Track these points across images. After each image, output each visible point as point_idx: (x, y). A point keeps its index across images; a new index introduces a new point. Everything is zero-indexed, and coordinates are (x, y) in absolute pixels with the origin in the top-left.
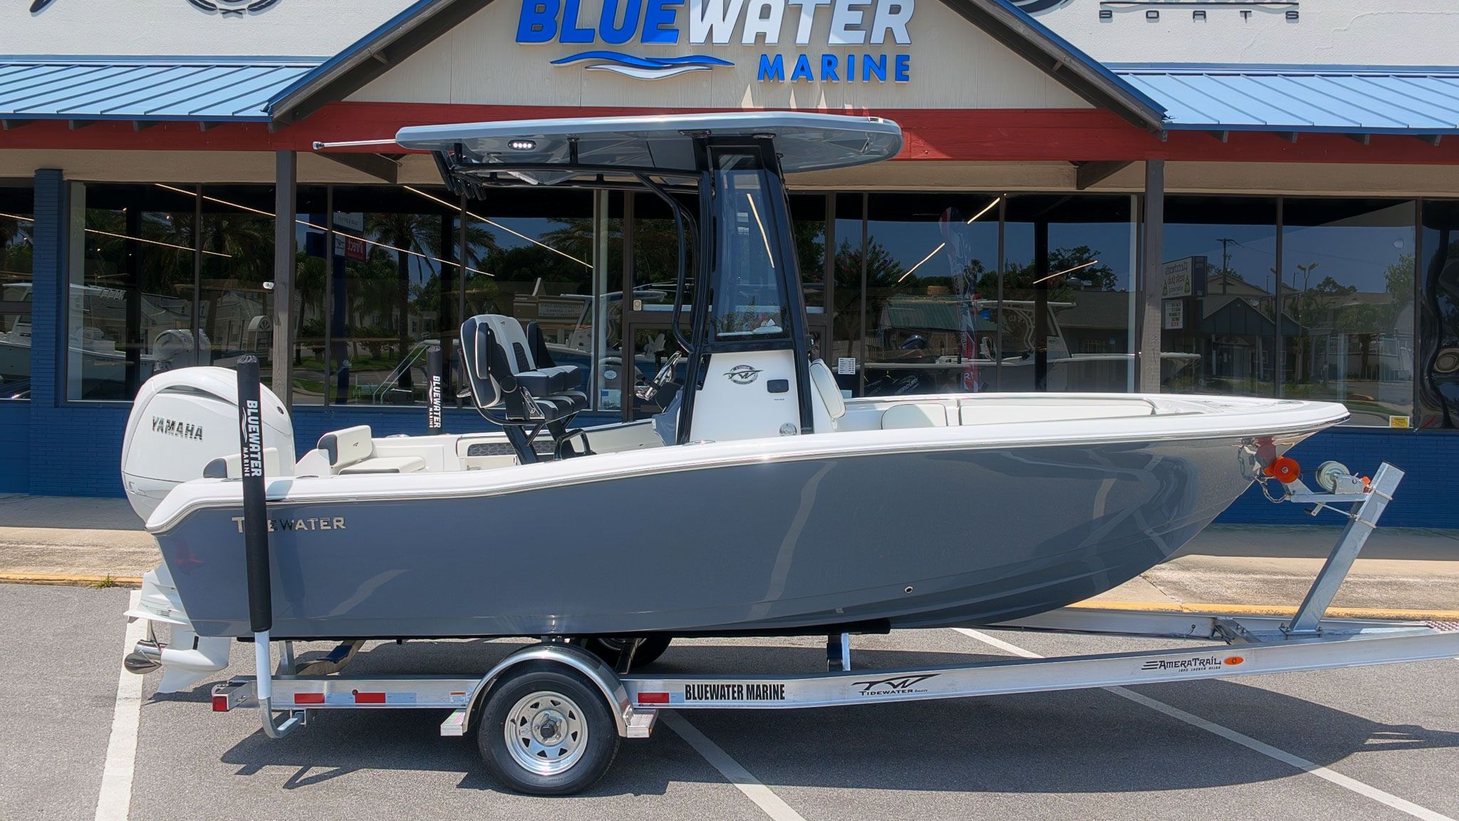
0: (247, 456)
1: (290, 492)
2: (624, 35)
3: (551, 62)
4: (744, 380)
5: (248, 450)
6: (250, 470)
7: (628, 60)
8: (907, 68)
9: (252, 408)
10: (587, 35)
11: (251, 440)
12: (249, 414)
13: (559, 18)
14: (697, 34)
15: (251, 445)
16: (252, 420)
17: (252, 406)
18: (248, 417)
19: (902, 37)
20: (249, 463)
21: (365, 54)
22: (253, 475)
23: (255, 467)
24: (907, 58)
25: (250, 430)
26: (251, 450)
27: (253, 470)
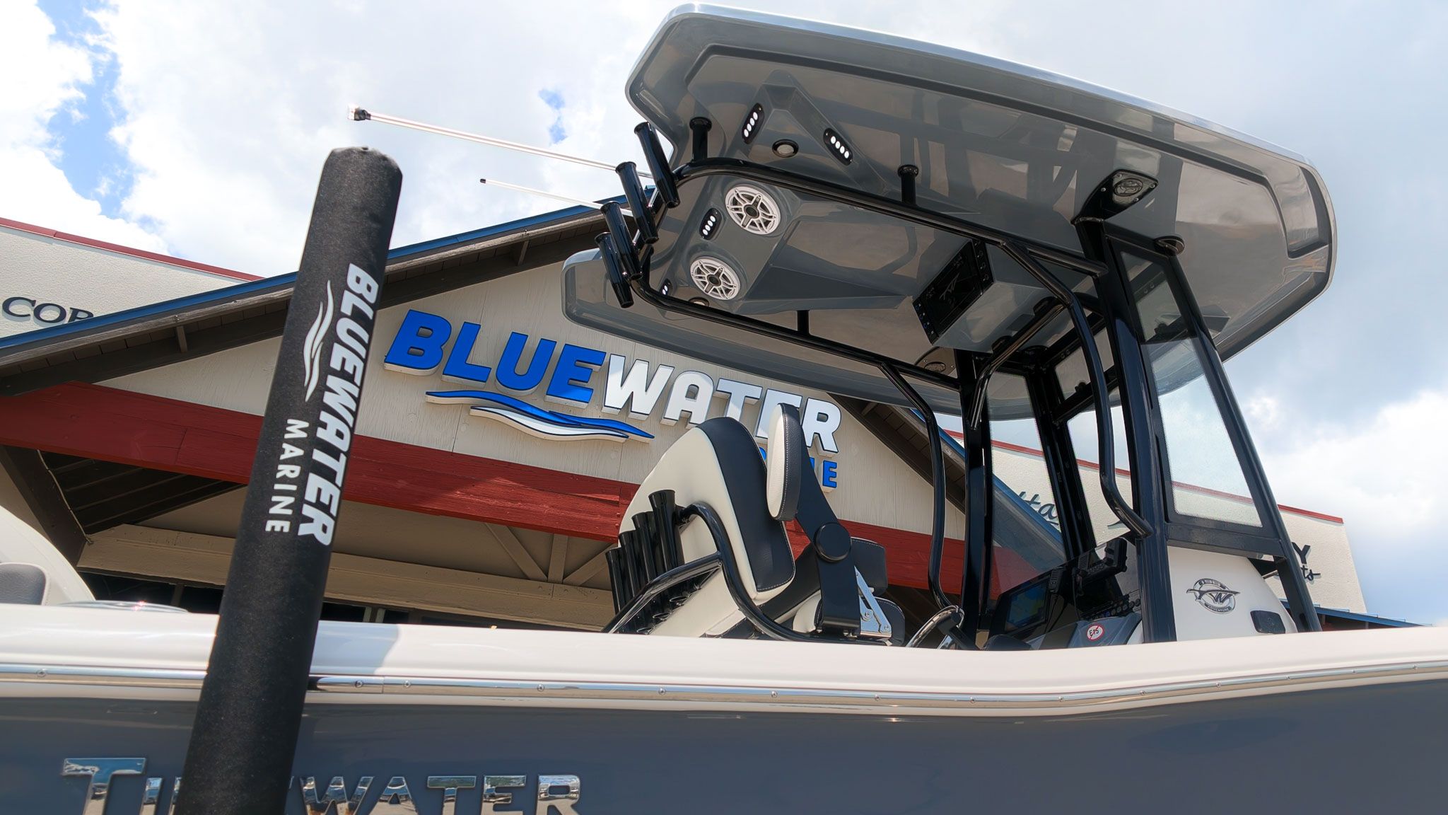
0: (299, 452)
1: (392, 656)
2: (528, 381)
3: (428, 393)
4: (1218, 605)
5: (311, 431)
6: (297, 506)
7: (529, 410)
8: (834, 475)
9: (361, 296)
10: (480, 373)
11: (328, 399)
12: (346, 309)
13: (448, 348)
14: (615, 396)
15: (324, 417)
16: (350, 333)
17: (361, 289)
18: (338, 315)
19: (829, 444)
20: (302, 482)
21: (168, 320)
22: (304, 529)
23: (319, 505)
24: (834, 465)
25: (335, 364)
26: (321, 433)
27: (307, 511)
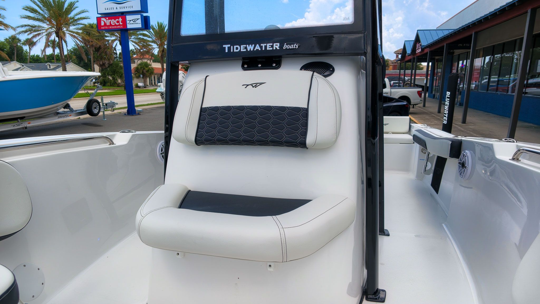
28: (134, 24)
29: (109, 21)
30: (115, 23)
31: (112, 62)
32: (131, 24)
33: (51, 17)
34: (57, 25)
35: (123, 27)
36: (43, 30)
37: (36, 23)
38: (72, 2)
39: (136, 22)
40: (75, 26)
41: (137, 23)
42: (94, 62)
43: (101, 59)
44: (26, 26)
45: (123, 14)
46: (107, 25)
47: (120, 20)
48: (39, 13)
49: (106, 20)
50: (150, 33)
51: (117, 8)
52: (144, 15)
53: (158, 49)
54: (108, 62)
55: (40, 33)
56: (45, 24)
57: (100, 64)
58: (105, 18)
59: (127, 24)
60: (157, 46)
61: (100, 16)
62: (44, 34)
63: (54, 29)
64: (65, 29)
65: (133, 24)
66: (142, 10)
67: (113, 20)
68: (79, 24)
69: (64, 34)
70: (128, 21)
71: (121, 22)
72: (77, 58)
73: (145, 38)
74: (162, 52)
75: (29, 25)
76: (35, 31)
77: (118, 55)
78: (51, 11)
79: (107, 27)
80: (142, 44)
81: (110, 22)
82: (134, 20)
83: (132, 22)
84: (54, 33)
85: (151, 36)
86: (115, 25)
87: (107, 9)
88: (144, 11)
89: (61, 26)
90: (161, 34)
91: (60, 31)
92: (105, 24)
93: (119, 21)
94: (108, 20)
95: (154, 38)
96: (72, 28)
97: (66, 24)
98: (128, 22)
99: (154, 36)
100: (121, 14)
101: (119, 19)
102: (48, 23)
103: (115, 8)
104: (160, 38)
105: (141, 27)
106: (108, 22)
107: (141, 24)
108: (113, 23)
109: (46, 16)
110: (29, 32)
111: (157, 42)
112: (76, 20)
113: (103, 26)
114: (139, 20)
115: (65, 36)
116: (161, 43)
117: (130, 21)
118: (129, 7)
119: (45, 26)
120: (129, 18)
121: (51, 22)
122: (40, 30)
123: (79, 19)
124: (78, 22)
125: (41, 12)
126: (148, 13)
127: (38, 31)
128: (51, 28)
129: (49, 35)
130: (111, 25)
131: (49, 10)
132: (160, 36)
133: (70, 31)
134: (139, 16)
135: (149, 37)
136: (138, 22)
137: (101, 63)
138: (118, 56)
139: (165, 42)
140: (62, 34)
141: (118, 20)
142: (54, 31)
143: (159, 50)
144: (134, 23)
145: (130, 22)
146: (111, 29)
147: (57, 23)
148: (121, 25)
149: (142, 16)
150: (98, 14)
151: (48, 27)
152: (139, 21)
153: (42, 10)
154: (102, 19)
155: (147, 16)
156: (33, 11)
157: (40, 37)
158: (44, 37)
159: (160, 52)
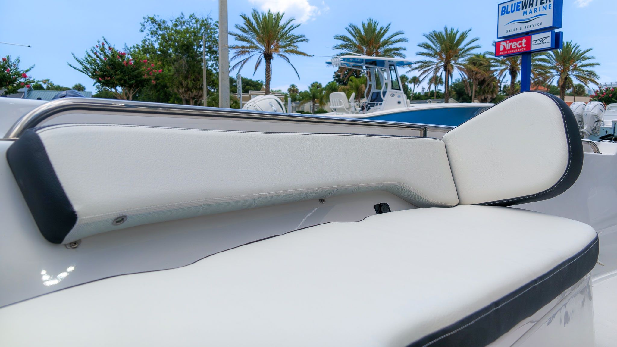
28: (541, 44)
29: (510, 44)
30: (516, 46)
31: (495, 96)
32: (537, 44)
33: (442, 50)
34: (446, 59)
35: (526, 49)
36: (433, 65)
37: (427, 59)
38: (464, 32)
39: (544, 41)
40: (463, 57)
41: (545, 43)
42: (475, 96)
43: (484, 93)
44: (418, 62)
45: (528, 34)
46: (507, 49)
47: (524, 41)
48: (432, 48)
49: (507, 43)
50: (550, 56)
51: (521, 28)
52: (556, 32)
53: (559, 77)
54: (491, 96)
55: (429, 69)
56: (436, 59)
57: (481, 98)
58: (505, 41)
59: (532, 45)
60: (557, 73)
61: (500, 40)
62: (433, 69)
63: (443, 63)
64: (453, 62)
65: (539, 44)
66: (554, 26)
67: (515, 43)
68: (468, 55)
69: (452, 66)
70: (533, 41)
71: (525, 44)
72: (457, 93)
73: (544, 64)
74: (564, 80)
75: (421, 62)
76: (426, 67)
77: (502, 88)
78: (443, 45)
79: (506, 52)
80: (538, 71)
81: (511, 46)
82: (541, 40)
83: (538, 42)
84: (442, 67)
85: (550, 60)
86: (517, 48)
87: (510, 31)
88: (556, 26)
89: (450, 58)
90: (565, 57)
91: (449, 64)
92: (505, 49)
93: (522, 43)
94: (508, 43)
95: (555, 63)
96: (460, 60)
97: (456, 56)
98: (533, 43)
99: (555, 60)
100: (525, 35)
101: (522, 40)
102: (438, 57)
103: (519, 29)
104: (564, 63)
105: (550, 46)
106: (508, 47)
107: (550, 43)
108: (514, 46)
109: (438, 51)
110: (419, 69)
111: (558, 68)
112: (466, 51)
113: (501, 51)
114: (548, 38)
115: (452, 69)
116: (564, 68)
117: (536, 41)
118: (537, 25)
119: (435, 60)
120: (534, 37)
121: (441, 57)
122: (431, 66)
123: (469, 49)
124: (467, 53)
125: (434, 47)
126: (561, 28)
127: (428, 66)
128: (440, 62)
129: (437, 70)
130: (511, 49)
131: (441, 44)
132: (563, 59)
133: (457, 64)
134: (549, 34)
135: (549, 62)
136: (546, 40)
137: (483, 98)
138: (502, 90)
139: (570, 67)
140: (450, 67)
141: (520, 42)
142: (442, 65)
143: (561, 78)
144: (541, 42)
145: (535, 43)
146: (512, 53)
147: (447, 57)
148: (524, 47)
149: (553, 33)
150: (498, 38)
151: (438, 62)
152: (549, 40)
153: (435, 45)
154: (502, 43)
155: (559, 32)
156: (427, 47)
157: (429, 72)
158: (432, 73)
159: (562, 80)
